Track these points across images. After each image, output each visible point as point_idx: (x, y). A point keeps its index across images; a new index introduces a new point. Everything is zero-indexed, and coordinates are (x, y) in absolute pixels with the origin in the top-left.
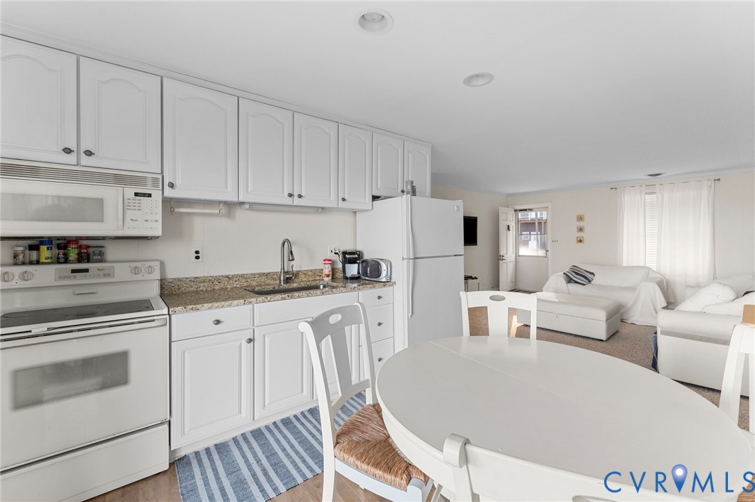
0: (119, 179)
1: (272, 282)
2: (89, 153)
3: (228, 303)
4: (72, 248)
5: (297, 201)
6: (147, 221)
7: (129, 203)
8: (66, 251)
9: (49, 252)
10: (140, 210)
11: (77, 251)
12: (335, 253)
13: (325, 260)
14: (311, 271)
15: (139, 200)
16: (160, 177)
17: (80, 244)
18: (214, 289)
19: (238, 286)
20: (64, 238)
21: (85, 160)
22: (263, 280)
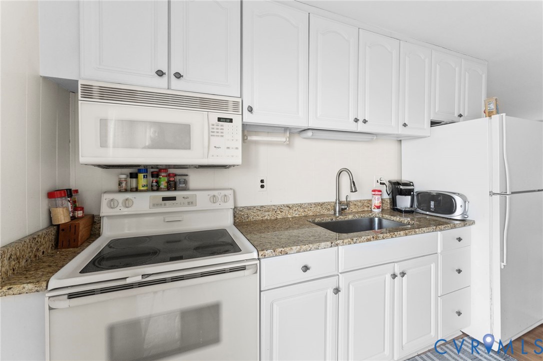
0: (204, 103)
1: (326, 212)
2: (178, 76)
3: (316, 245)
4: (163, 176)
5: (361, 127)
6: (228, 148)
7: (213, 129)
8: (158, 179)
9: (145, 180)
10: (222, 136)
11: (166, 179)
12: (381, 183)
13: (374, 191)
14: (360, 201)
15: (222, 126)
16: (240, 100)
17: (168, 173)
18: (277, 219)
19: (297, 216)
20: (156, 166)
21: (176, 84)
22: (318, 210)
